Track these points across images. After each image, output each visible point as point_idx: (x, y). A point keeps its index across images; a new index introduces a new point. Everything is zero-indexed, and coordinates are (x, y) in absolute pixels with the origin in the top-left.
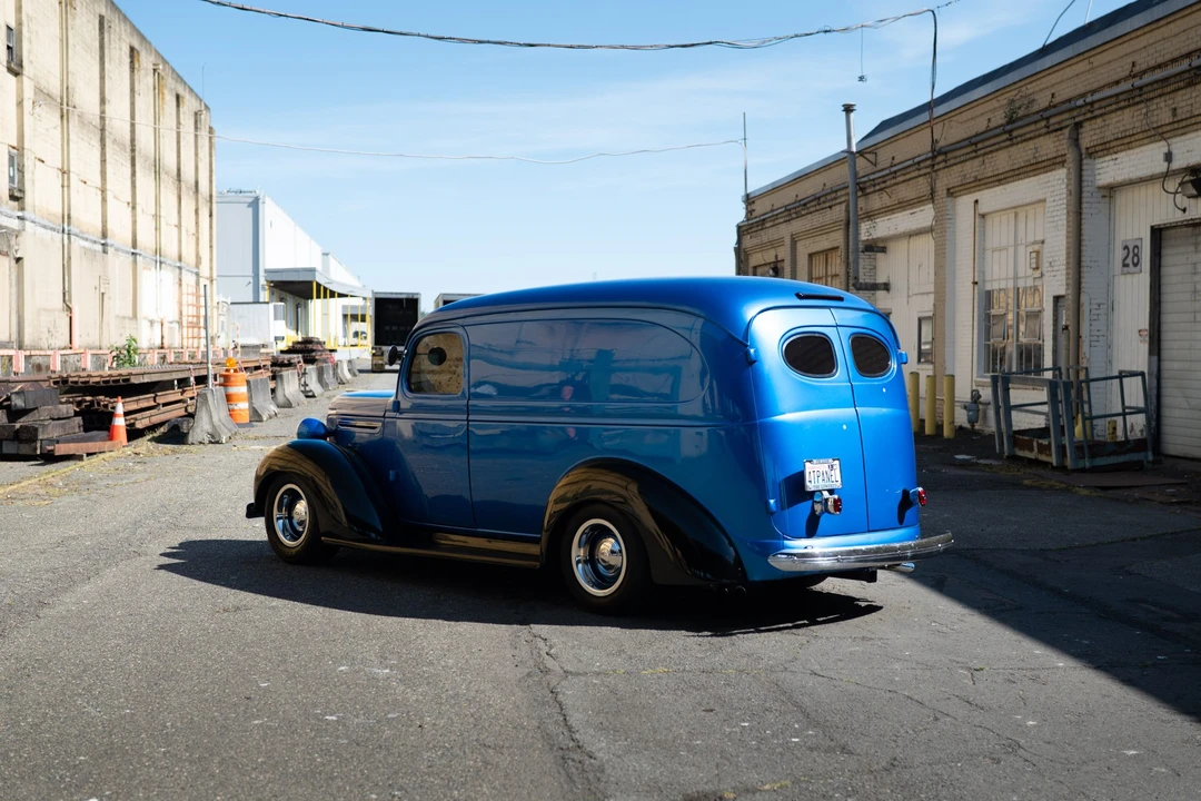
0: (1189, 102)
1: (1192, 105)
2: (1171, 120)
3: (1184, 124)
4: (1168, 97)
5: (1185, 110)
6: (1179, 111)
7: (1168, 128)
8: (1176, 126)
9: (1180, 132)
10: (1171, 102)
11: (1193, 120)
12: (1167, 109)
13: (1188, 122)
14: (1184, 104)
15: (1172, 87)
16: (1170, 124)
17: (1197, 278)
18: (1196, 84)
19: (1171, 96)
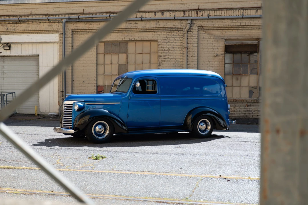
0: (14, 27)
1: (15, 28)
2: (5, 31)
3: (10, 32)
4: (3, 25)
5: (12, 29)
6: (8, 29)
7: (2, 32)
8: (6, 32)
9: (7, 34)
10: (6, 26)
11: (14, 32)
12: (3, 28)
13: (12, 32)
14: (12, 27)
15: (6, 23)
16: (4, 31)
17: (4, 69)
18: (18, 23)
19: (6, 25)
